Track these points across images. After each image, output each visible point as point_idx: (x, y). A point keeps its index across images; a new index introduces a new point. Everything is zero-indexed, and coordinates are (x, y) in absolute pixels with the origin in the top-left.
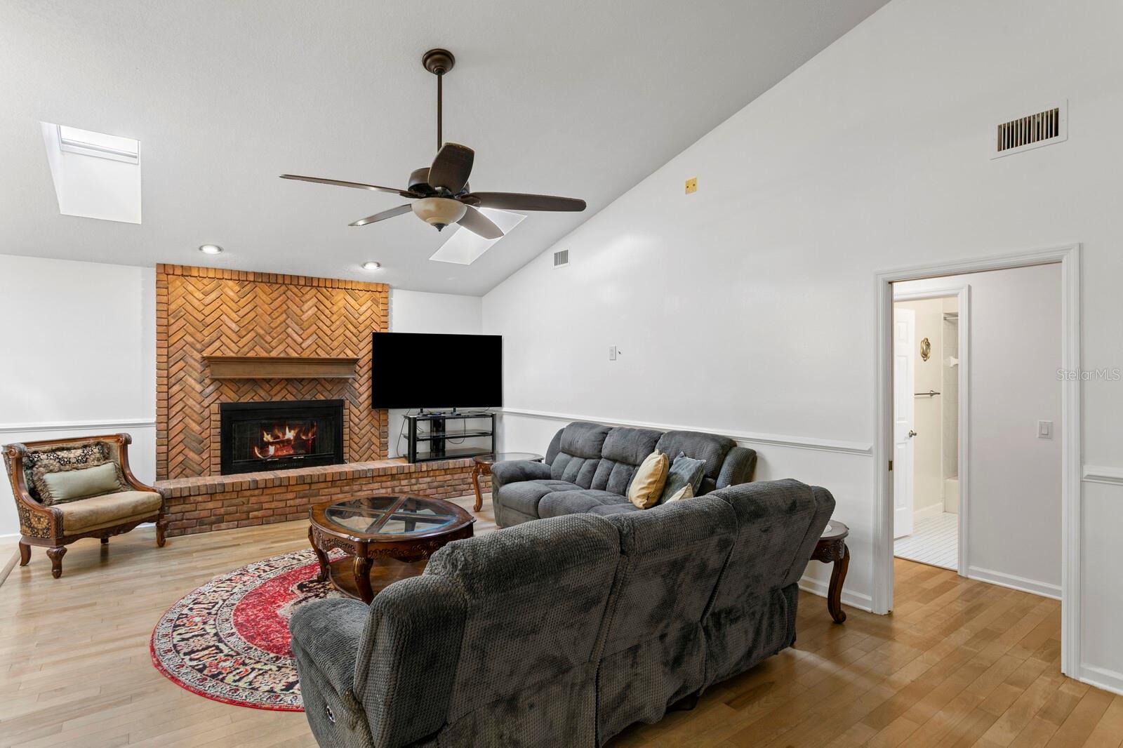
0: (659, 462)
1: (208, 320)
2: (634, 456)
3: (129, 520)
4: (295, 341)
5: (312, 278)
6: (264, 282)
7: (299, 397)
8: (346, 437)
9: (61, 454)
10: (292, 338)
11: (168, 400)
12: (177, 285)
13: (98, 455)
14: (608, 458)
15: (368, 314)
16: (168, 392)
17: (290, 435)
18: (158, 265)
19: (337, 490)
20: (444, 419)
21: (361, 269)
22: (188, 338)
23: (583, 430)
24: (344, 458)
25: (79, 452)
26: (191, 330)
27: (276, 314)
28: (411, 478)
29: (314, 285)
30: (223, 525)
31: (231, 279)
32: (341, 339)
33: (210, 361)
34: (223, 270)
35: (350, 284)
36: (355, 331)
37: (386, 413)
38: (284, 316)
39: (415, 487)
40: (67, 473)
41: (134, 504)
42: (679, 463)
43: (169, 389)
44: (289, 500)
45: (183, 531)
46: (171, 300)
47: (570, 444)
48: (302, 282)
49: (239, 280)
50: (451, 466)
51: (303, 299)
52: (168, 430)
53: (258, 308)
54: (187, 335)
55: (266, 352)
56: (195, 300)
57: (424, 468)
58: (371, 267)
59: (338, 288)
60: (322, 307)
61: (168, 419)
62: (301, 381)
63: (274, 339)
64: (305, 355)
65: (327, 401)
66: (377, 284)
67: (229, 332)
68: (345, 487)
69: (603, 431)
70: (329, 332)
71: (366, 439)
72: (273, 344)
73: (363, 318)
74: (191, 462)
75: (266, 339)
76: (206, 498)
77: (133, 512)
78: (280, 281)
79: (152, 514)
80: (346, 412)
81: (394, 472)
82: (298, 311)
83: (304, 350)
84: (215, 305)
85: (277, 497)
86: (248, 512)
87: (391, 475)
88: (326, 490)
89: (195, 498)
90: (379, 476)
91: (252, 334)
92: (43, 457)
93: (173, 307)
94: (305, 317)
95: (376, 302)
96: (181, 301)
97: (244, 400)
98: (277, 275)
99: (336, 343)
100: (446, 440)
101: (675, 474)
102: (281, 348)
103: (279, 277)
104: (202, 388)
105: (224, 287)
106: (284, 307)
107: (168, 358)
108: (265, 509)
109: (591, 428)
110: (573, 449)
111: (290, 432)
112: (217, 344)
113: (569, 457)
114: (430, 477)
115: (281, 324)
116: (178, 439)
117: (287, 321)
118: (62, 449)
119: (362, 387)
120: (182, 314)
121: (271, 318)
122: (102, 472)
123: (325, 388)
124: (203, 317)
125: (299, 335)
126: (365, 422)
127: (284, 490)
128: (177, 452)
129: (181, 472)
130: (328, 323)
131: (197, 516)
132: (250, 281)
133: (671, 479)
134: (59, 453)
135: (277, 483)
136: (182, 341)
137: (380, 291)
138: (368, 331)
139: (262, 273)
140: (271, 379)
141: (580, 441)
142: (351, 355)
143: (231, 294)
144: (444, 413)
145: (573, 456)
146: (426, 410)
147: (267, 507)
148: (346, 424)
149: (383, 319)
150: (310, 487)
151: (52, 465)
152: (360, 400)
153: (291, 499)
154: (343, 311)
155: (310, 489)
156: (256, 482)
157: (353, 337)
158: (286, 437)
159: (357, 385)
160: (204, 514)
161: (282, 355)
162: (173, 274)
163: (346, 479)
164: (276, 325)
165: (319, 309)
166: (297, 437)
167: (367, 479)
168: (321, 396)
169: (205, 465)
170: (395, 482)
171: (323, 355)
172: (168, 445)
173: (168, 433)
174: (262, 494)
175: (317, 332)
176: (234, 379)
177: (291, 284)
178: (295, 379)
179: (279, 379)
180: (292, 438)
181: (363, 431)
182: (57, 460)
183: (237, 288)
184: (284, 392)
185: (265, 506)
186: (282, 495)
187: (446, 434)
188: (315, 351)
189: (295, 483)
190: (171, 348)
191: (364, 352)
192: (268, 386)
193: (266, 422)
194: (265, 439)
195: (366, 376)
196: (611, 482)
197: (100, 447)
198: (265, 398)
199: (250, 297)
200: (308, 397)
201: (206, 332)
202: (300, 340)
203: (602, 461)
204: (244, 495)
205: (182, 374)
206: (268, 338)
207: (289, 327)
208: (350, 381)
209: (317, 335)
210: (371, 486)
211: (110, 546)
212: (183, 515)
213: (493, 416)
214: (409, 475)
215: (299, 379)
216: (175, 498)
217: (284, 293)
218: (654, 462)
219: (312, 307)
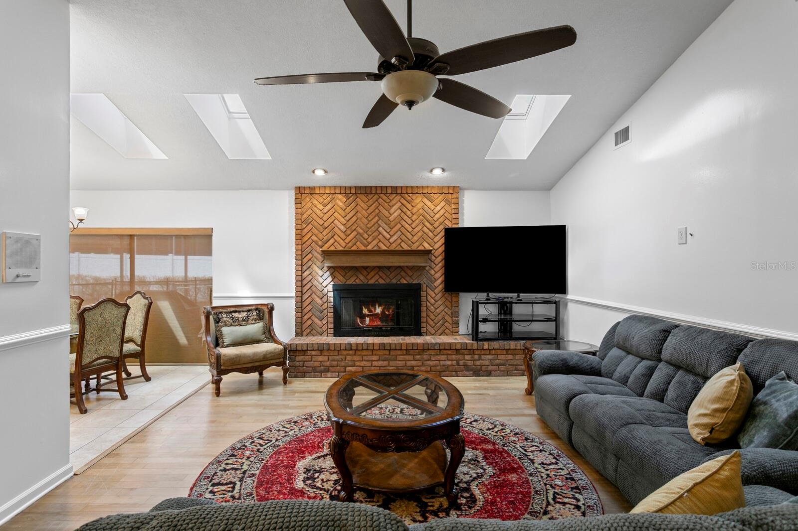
0: (732, 382)
1: (326, 224)
2: (704, 366)
3: (262, 363)
4: (384, 237)
5: (397, 187)
6: (363, 194)
7: (388, 281)
8: (423, 314)
9: (235, 315)
10: (383, 235)
11: (302, 281)
12: (307, 200)
13: (255, 317)
14: (669, 363)
15: (441, 213)
16: (302, 276)
17: (379, 310)
18: (296, 187)
19: (411, 357)
20: (511, 303)
21: (429, 175)
22: (314, 238)
23: (640, 325)
24: (422, 331)
25: (245, 314)
26: (316, 231)
27: (371, 217)
28: (474, 354)
29: (398, 192)
30: (329, 374)
31: (340, 193)
32: (420, 234)
33: (327, 254)
34: (335, 187)
35: (426, 189)
36: (431, 227)
37: (458, 296)
38: (377, 218)
39: (478, 363)
40: (235, 327)
41: (264, 353)
42: (774, 388)
43: (302, 273)
44: (373, 361)
45: (303, 375)
46: (304, 211)
47: (626, 339)
48: (389, 191)
49: (346, 193)
50: (512, 347)
51: (391, 204)
52: (302, 302)
53: (359, 213)
54: (313, 236)
55: (364, 246)
56: (318, 211)
57: (486, 347)
58: (437, 172)
59: (417, 193)
60: (405, 210)
61: (302, 294)
62: (389, 268)
63: (369, 236)
64: (392, 248)
65: (409, 285)
66: (449, 187)
67: (339, 232)
68: (417, 356)
69: (664, 328)
70: (410, 229)
71: (440, 317)
72: (369, 240)
73: (437, 216)
74: (316, 326)
75: (364, 236)
76: (318, 353)
77: (263, 358)
78: (373, 191)
79: (278, 361)
80: (423, 294)
81: (459, 347)
82: (387, 214)
83: (391, 244)
84: (331, 213)
85: (365, 358)
86: (345, 367)
87: (456, 349)
88: (402, 357)
89: (311, 352)
90: (445, 349)
91: (355, 233)
92: (224, 316)
93: (305, 216)
94: (392, 218)
95: (448, 202)
96: (310, 212)
97: (349, 282)
98: (371, 187)
99: (415, 238)
100: (513, 323)
101: (765, 403)
102: (375, 242)
103: (373, 189)
104: (323, 273)
105: (336, 200)
106: (377, 211)
107: (302, 252)
108: (357, 366)
109: (651, 324)
110: (628, 345)
111: (379, 307)
112: (332, 241)
113: (623, 353)
114: (492, 355)
115: (374, 225)
116: (308, 308)
117: (379, 222)
118: (235, 312)
119: (437, 273)
120: (310, 221)
121: (368, 220)
122: (254, 328)
123: (407, 274)
124: (323, 222)
125: (387, 232)
126: (440, 302)
127: (370, 353)
128: (308, 318)
129: (310, 332)
130: (410, 222)
131: (312, 366)
132: (353, 194)
133: (757, 409)
134: (233, 314)
135: (365, 347)
136: (310, 240)
137: (452, 193)
138: (442, 227)
139: (361, 187)
140: (367, 267)
141: (636, 338)
142: (428, 247)
143: (341, 204)
144: (511, 298)
145: (629, 353)
146: (492, 295)
147: (358, 364)
148: (424, 304)
149: (454, 216)
150: (390, 353)
151: (228, 321)
152: (435, 284)
153: (375, 361)
154: (421, 211)
155: (389, 354)
156: (350, 344)
157: (430, 232)
158: (377, 312)
159: (432, 272)
160: (316, 364)
161: (375, 248)
162: (305, 194)
163: (417, 349)
164: (371, 225)
165: (402, 211)
166: (383, 312)
167: (436, 351)
168: (404, 280)
169: (325, 328)
170: (460, 356)
171: (406, 247)
172: (302, 312)
173: (302, 304)
174: (355, 354)
175: (401, 229)
176: (343, 267)
177: (381, 193)
178: (385, 267)
179: (373, 266)
180: (380, 313)
181: (438, 310)
182: (231, 319)
183: (344, 200)
184: (377, 277)
185: (357, 363)
186: (369, 357)
187: (513, 317)
188: (399, 244)
189: (378, 348)
190: (304, 245)
191: (437, 244)
192: (365, 272)
193: (364, 299)
194: (363, 312)
195: (440, 264)
196: (671, 393)
197: (257, 311)
198: (363, 281)
199: (353, 206)
200: (394, 281)
201: (324, 233)
202: (388, 236)
203: (661, 365)
204: (343, 354)
205: (310, 263)
206: (366, 236)
207: (380, 226)
208: (427, 268)
209: (401, 232)
210: (439, 357)
211: (264, 379)
212: (303, 364)
213: (556, 303)
214: (472, 351)
215: (388, 267)
216: (299, 350)
217: (377, 201)
218: (725, 381)
219: (397, 210)
